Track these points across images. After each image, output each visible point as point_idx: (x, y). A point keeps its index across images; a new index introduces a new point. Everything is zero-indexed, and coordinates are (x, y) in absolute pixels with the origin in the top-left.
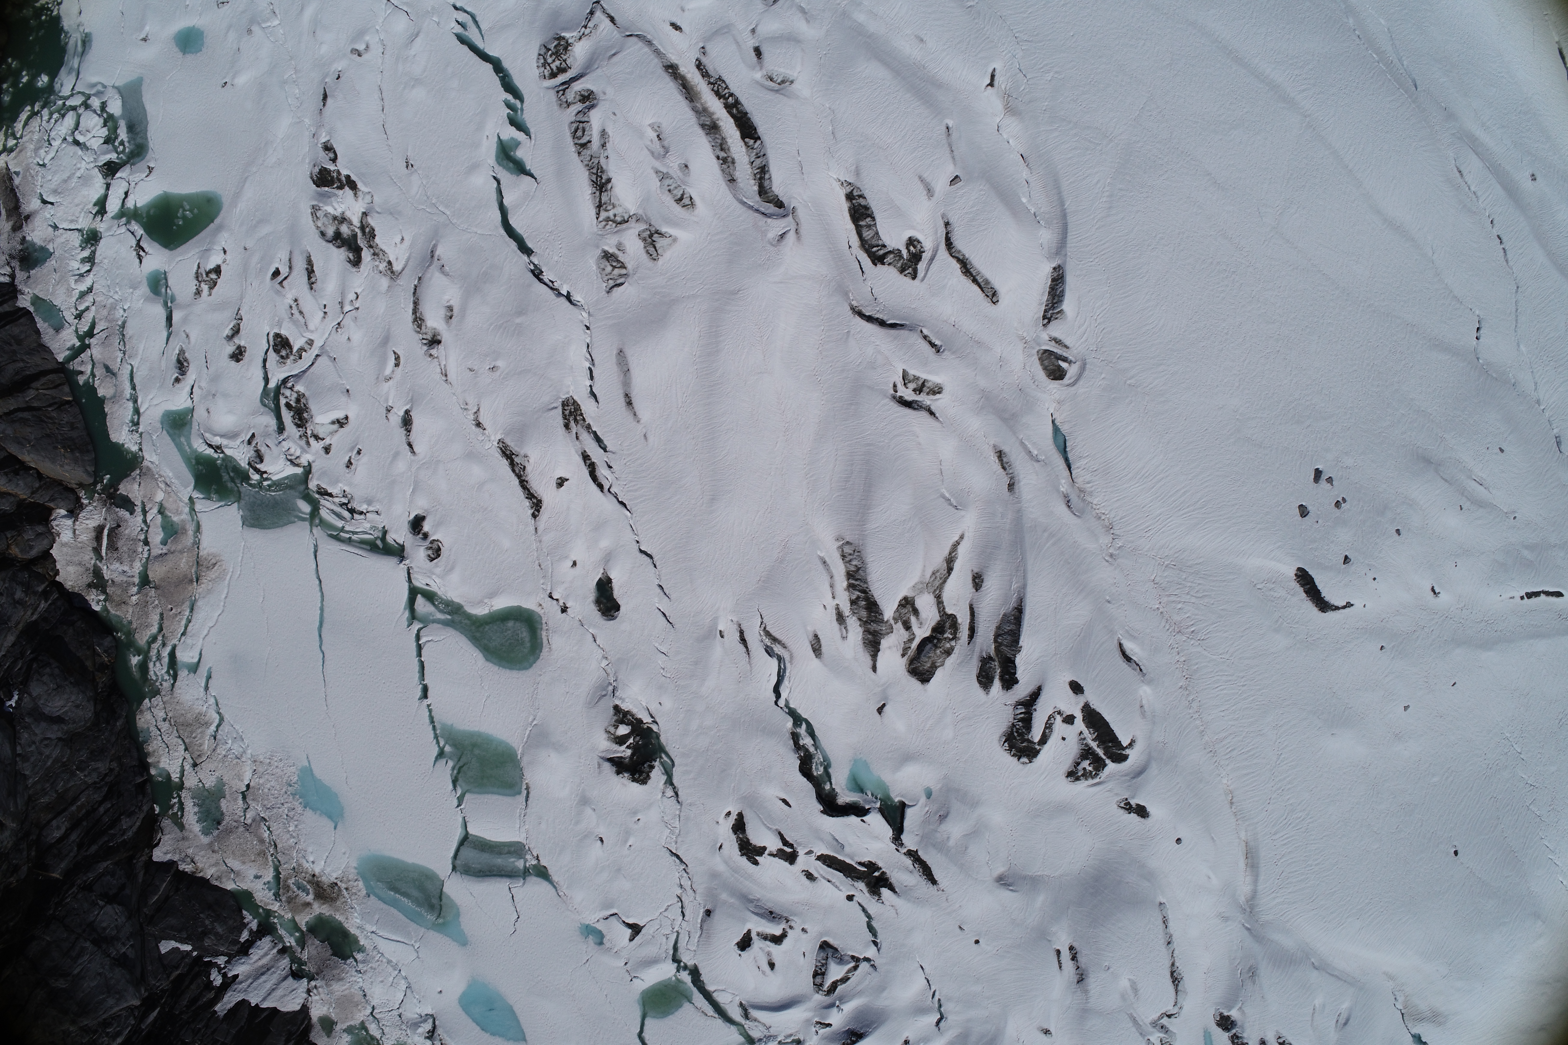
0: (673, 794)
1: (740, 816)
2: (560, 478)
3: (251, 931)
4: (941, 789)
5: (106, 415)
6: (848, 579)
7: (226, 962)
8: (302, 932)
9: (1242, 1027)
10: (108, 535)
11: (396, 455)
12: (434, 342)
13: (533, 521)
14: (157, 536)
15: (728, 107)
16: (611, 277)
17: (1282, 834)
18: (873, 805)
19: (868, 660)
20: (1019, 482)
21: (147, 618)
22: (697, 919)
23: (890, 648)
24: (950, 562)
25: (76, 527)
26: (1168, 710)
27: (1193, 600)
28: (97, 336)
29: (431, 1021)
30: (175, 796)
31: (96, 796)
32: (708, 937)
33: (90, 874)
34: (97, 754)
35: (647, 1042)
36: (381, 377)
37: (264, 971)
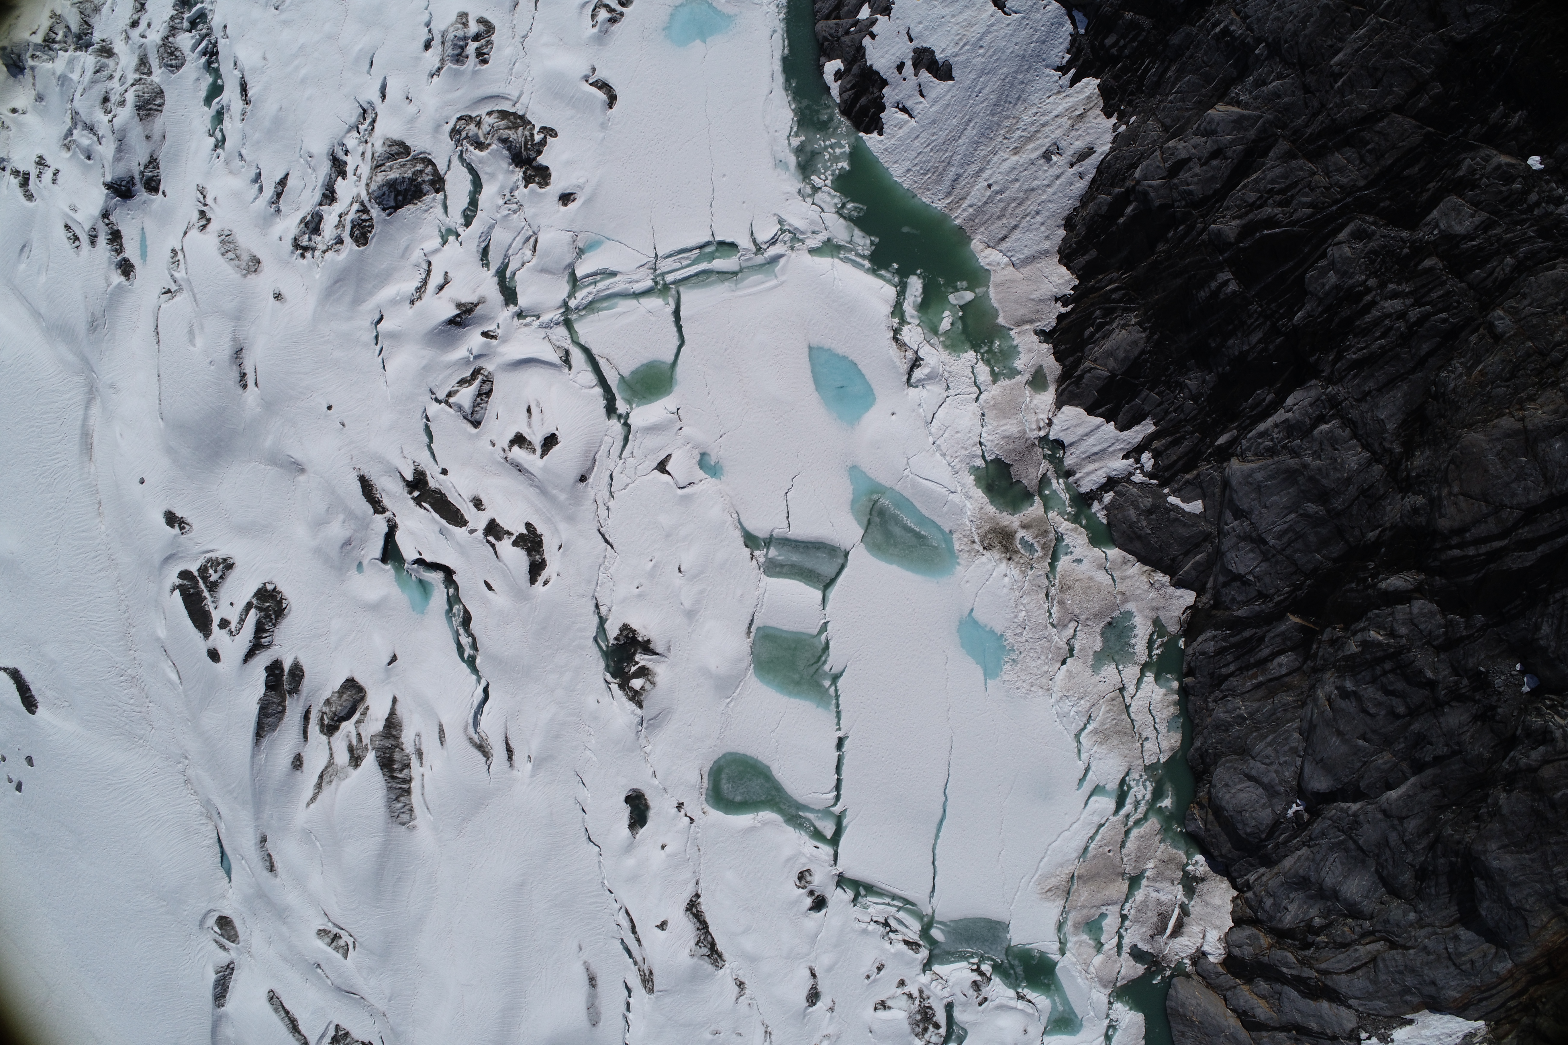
0: (601, 608)
1: (533, 581)
2: (663, 930)
3: (1100, 501)
4: (348, 571)
6: (410, 788)
7: (1132, 474)
8: (1040, 494)
9: (110, 263)
10: (1166, 929)
11: (829, 970)
13: (699, 892)
14: (1111, 923)
17: (59, 465)
18: (409, 566)
19: (399, 708)
20: (256, 844)
21: (1139, 846)
22: (597, 471)
23: (377, 720)
25: (1201, 941)
26: (145, 610)
27: (120, 704)
29: (913, 380)
31: (1235, 683)
32: (587, 452)
33: (1257, 608)
34: (1222, 727)
35: (676, 334)
36: (834, 1040)
37: (1092, 457)
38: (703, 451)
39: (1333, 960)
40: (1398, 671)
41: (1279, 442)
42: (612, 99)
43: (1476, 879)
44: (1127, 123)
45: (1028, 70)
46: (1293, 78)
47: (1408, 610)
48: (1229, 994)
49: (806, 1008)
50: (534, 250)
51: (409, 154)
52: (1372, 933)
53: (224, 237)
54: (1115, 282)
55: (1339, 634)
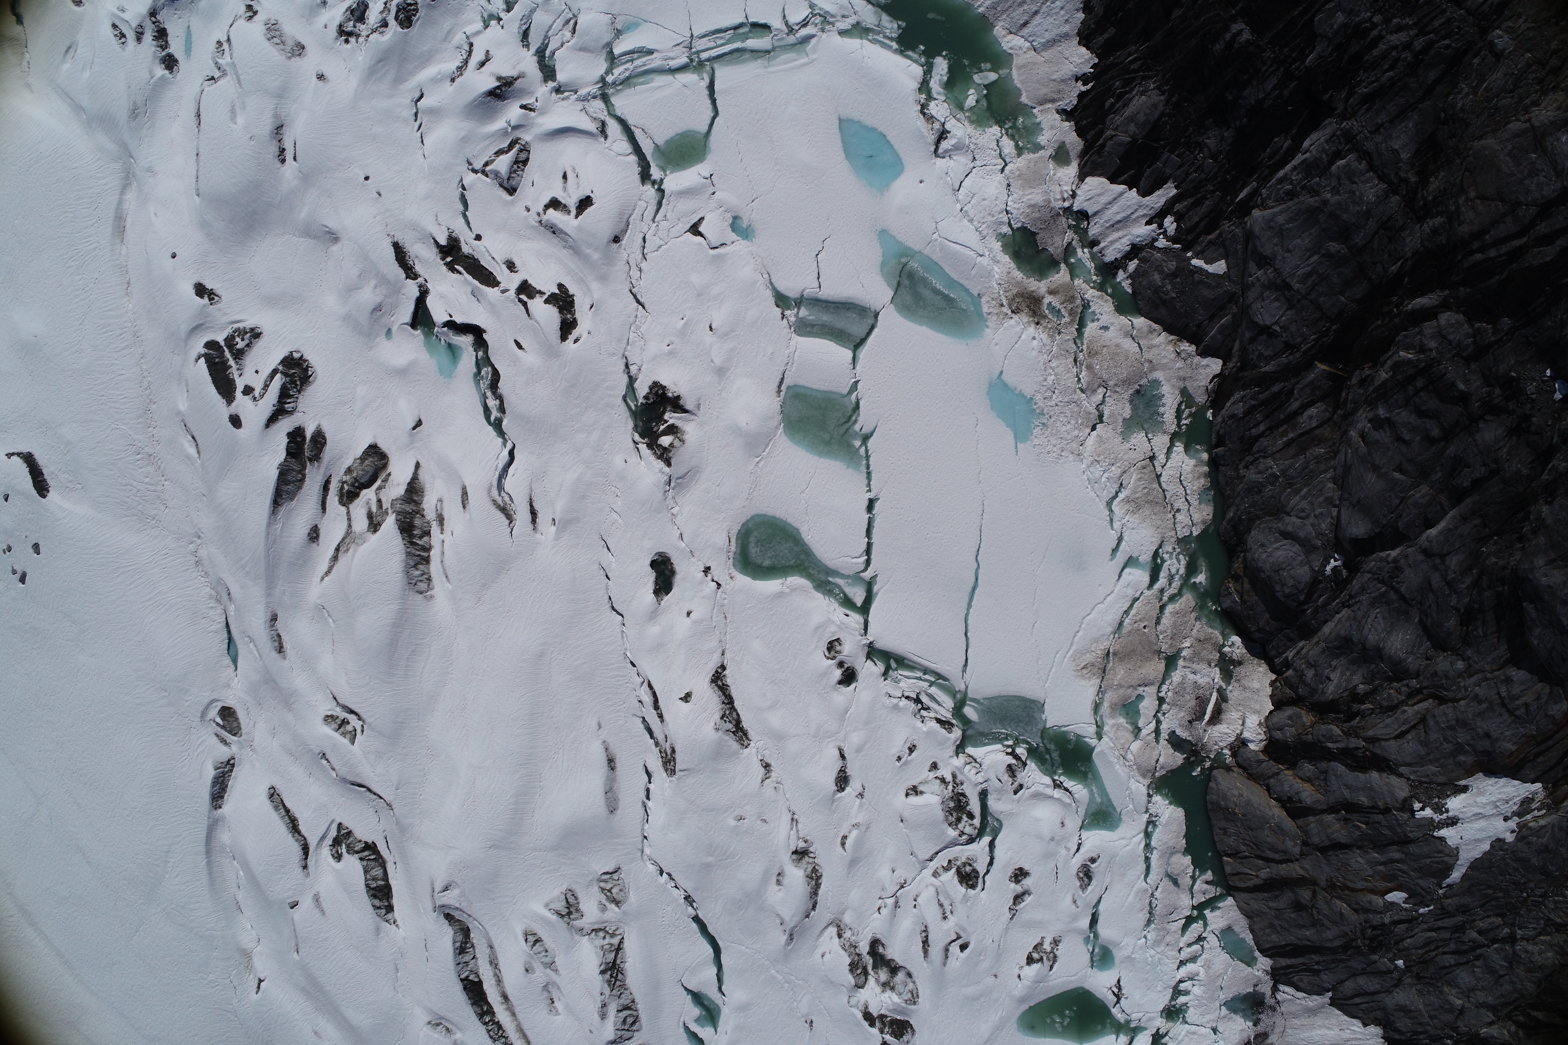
0: (631, 367)
1: (564, 337)
2: (687, 702)
3: (1125, 269)
4: (376, 337)
5: (1186, 836)
6: (429, 556)
7: (1155, 240)
9: (155, 57)
10: (1204, 714)
11: (859, 750)
12: (801, 854)
13: (725, 663)
14: (1148, 706)
15: (491, 1012)
16: (615, 882)
17: (90, 247)
18: (440, 330)
19: (422, 474)
20: (266, 622)
21: (1175, 623)
22: (630, 235)
23: (399, 485)
24: (335, 558)
25: (1240, 728)
26: (168, 384)
27: (135, 483)
28: (1182, 916)
29: (940, 151)
30: (1184, 427)
32: (621, 214)
33: (1285, 361)
34: (1255, 489)
35: (710, 106)
36: (864, 829)
37: (1116, 225)
38: (736, 214)
39: (1380, 725)
40: (1431, 388)
41: (1298, 184)
43: (1524, 604)
47: (1436, 324)
48: (1272, 781)
49: (834, 794)
50: (574, 31)
52: (1419, 691)
53: (270, 26)
54: (1133, 54)
55: (1368, 372)
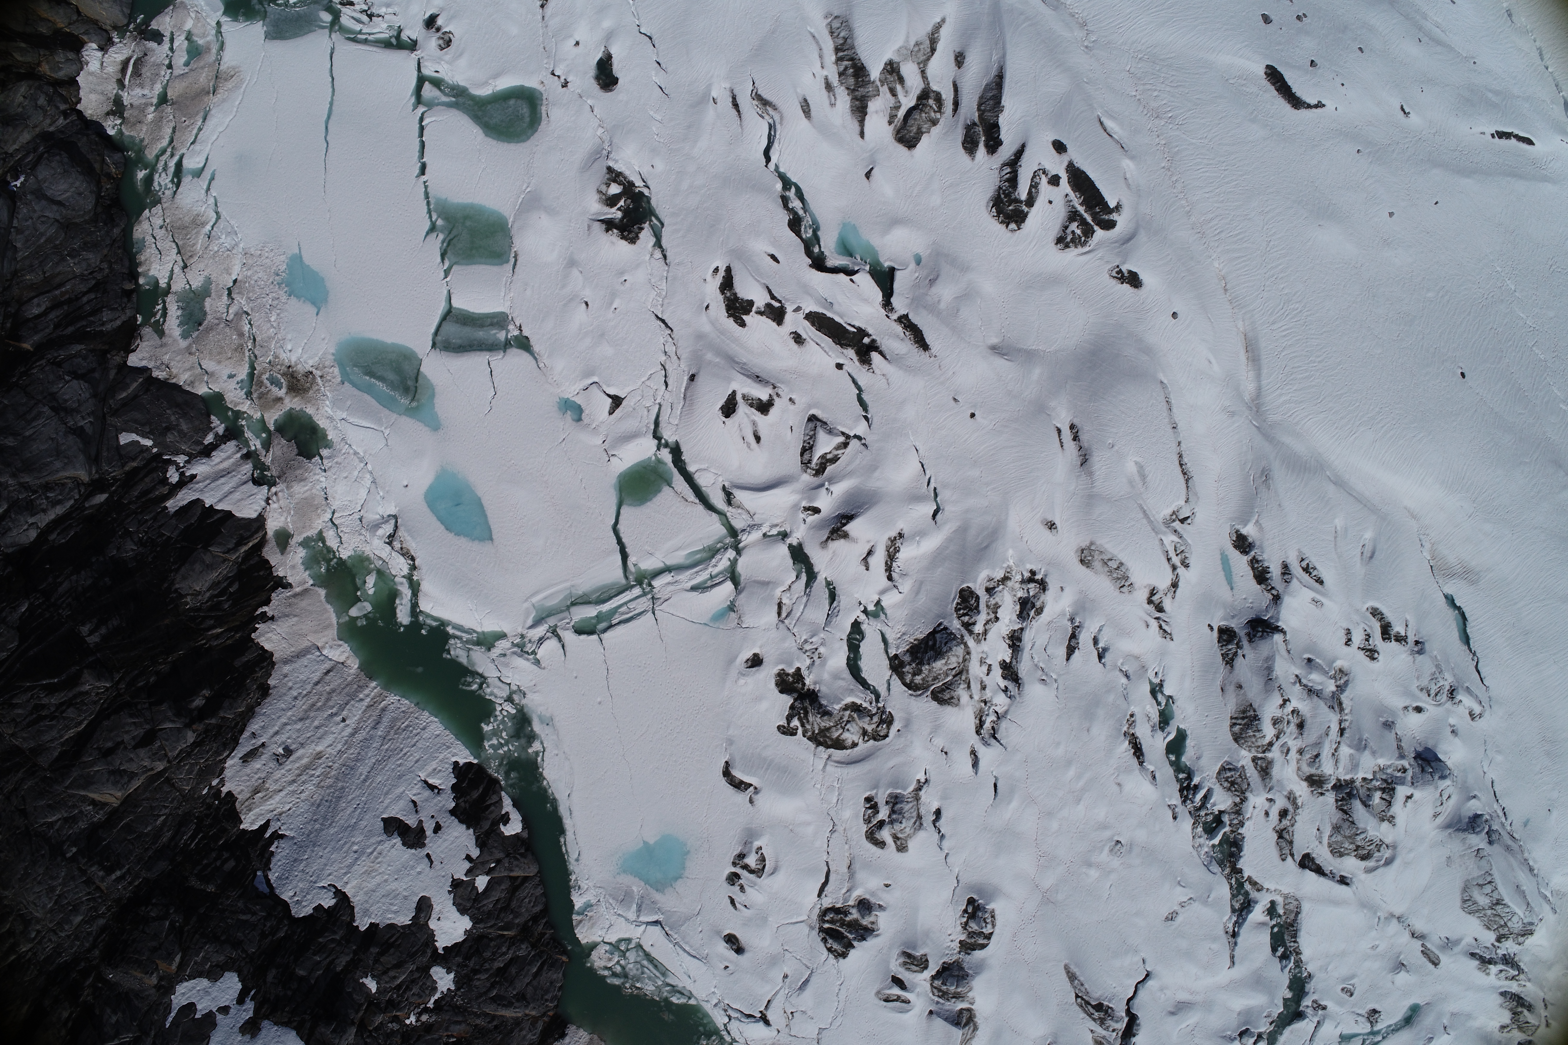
0: (661, 256)
1: (728, 270)
3: (217, 435)
4: (930, 254)
6: (836, 54)
7: (186, 462)
9: (1261, 547)
10: (134, 65)
13: (541, 10)
14: (180, 60)
17: (1281, 324)
18: (863, 267)
19: (855, 127)
21: (160, 133)
22: (680, 388)
23: (877, 112)
24: (933, 40)
25: (105, 60)
26: (1152, 185)
27: (1168, 89)
29: (393, 522)
31: (81, 286)
32: (691, 405)
33: (62, 352)
34: (91, 247)
35: (622, 535)
37: (226, 473)
38: (580, 423)
41: (40, 496)
42: (727, 773)
44: (211, 787)
45: (310, 832)
46: (37, 823)
48: (75, 18)
50: (780, 605)
51: (932, 692)
53: (1127, 584)
54: (212, 637)
